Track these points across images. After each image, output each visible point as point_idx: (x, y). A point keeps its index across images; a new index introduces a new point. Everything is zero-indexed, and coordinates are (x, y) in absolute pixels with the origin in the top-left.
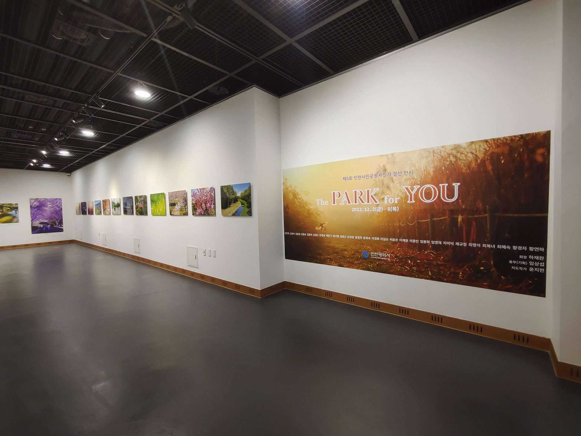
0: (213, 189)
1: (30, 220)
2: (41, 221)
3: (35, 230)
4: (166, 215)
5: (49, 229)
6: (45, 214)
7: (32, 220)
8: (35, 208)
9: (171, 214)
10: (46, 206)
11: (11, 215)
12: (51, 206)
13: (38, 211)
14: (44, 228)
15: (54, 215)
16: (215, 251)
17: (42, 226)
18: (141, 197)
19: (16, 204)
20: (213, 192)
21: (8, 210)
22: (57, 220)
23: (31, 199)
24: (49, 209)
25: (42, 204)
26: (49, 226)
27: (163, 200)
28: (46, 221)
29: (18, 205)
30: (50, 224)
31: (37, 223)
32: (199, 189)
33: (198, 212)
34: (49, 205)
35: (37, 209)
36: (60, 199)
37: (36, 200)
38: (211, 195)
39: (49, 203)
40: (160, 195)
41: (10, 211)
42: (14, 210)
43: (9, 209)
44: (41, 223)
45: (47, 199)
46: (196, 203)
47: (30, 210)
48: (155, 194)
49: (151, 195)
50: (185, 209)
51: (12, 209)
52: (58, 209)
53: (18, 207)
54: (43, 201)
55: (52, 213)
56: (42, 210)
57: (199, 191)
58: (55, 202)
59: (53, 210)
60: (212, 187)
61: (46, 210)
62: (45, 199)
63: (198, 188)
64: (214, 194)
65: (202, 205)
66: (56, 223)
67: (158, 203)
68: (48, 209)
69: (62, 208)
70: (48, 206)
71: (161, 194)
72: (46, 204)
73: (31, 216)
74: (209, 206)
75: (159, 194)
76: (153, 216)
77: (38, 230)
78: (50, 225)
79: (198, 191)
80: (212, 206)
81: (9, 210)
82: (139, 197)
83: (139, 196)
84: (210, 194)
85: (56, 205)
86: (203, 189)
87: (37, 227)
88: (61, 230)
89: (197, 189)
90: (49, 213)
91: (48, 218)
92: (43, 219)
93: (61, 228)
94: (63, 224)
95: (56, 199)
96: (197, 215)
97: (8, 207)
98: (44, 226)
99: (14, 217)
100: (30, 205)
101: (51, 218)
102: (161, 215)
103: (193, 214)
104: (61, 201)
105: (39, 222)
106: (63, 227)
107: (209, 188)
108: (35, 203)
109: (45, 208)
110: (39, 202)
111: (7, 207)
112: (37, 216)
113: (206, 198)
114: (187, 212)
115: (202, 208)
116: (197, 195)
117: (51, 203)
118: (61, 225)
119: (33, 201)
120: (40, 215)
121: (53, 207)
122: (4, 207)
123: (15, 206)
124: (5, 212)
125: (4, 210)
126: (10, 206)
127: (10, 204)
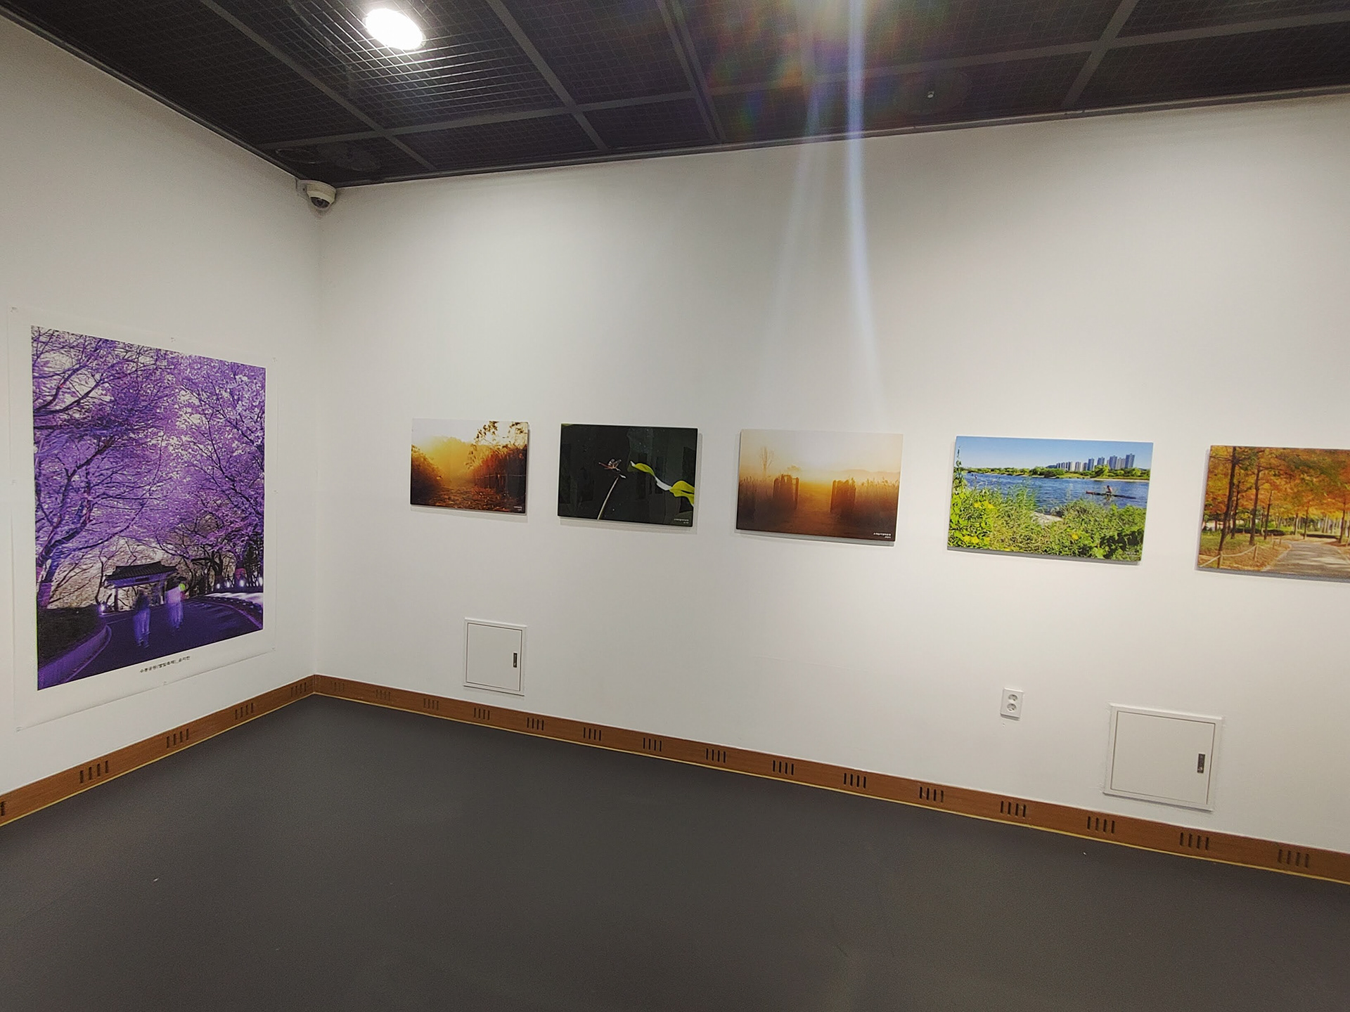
1: (31, 551)
2: (125, 550)
5: (178, 615)
6: (153, 492)
7: (49, 554)
8: (76, 430)
10: (166, 421)
12: (196, 419)
13: (105, 464)
17: (125, 598)
22: (229, 538)
24: (183, 447)
25: (136, 400)
26: (176, 594)
28: (159, 555)
30: (182, 579)
31: (84, 582)
35: (88, 445)
37: (92, 352)
39: (185, 396)
44: (122, 576)
45: (174, 363)
47: (32, 449)
52: (239, 449)
55: (204, 483)
59: (209, 457)
61: (161, 459)
66: (225, 561)
69: (261, 448)
70: (181, 425)
73: (39, 507)
77: (96, 640)
78: (181, 587)
85: (226, 421)
87: (91, 610)
88: (251, 620)
90: (180, 482)
91: (171, 528)
92: (138, 540)
93: (249, 605)
94: (261, 573)
95: (236, 369)
98: (141, 602)
100: (37, 395)
101: (190, 526)
104: (263, 387)
105: (102, 568)
106: (260, 589)
108: (82, 384)
112: (88, 507)
117: (204, 396)
118: (250, 574)
119: (60, 361)
120: (119, 497)
121: (208, 434)
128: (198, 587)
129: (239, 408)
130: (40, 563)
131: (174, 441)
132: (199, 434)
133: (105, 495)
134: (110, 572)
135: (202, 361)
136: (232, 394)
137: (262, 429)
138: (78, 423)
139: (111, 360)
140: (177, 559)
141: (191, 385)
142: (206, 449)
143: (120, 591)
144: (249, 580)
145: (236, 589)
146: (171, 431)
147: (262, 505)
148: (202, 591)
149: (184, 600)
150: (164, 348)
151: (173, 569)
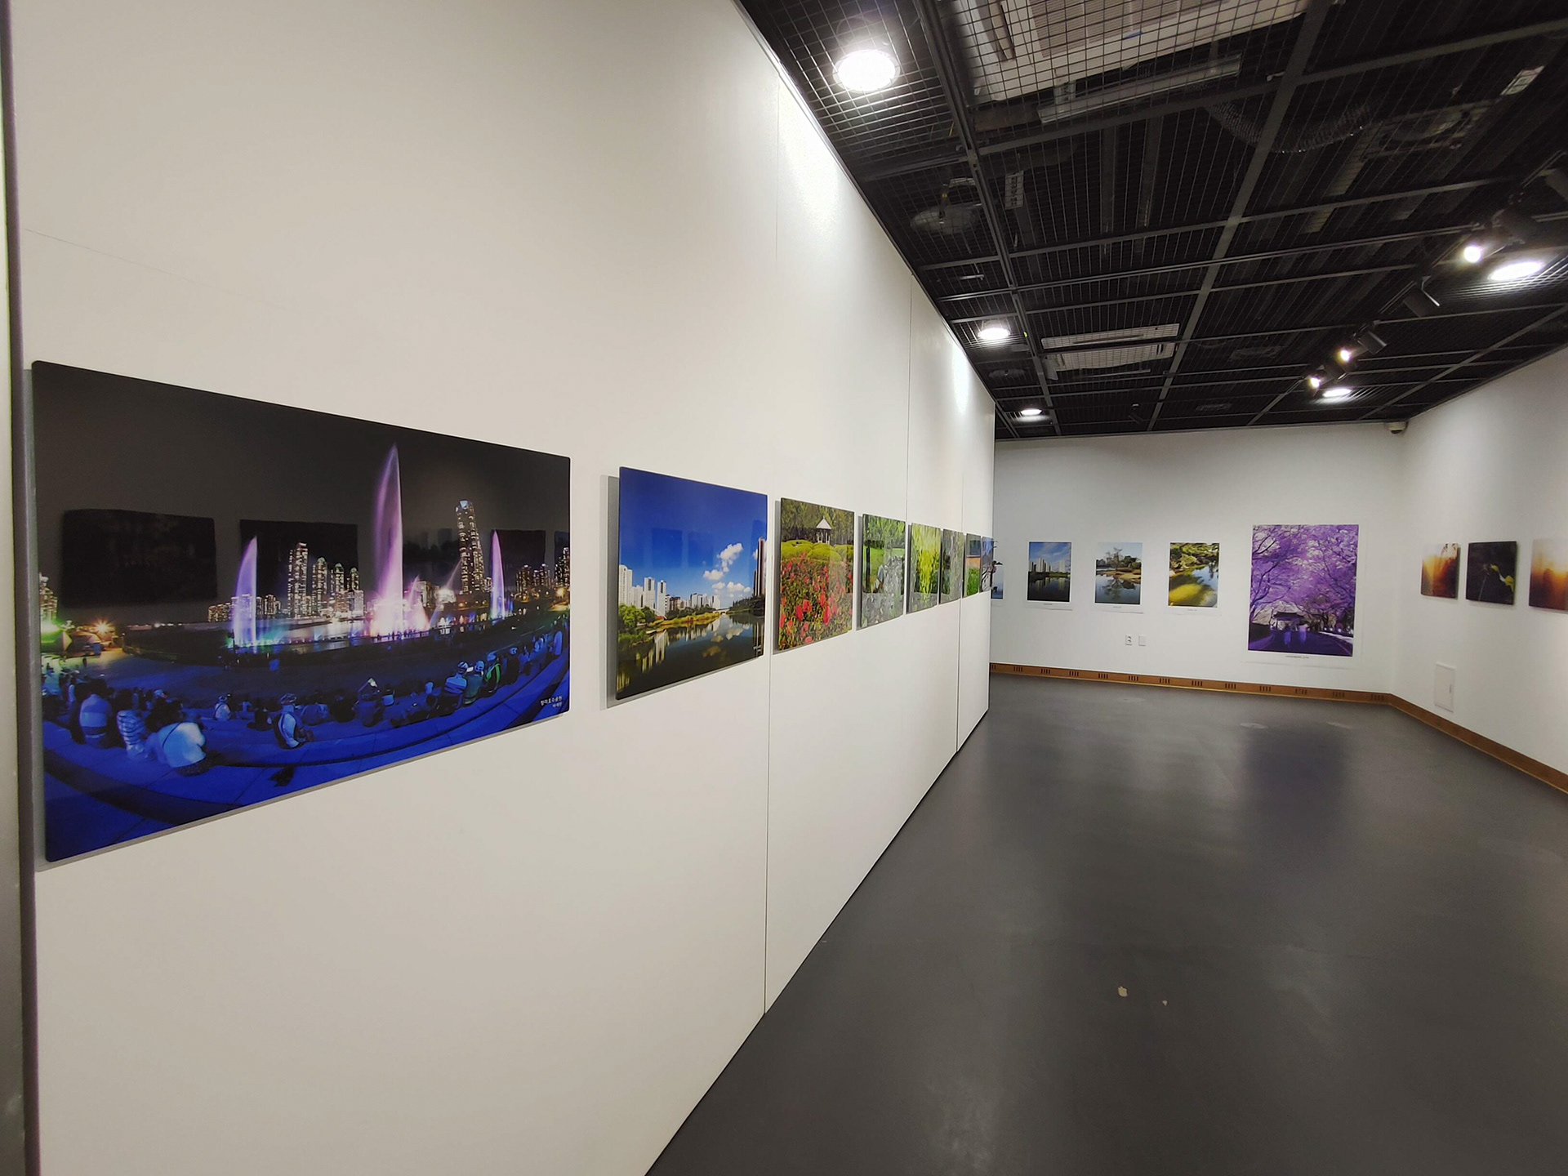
1: (1248, 601)
2: (1281, 606)
3: (1261, 637)
5: (1304, 638)
6: (1295, 584)
7: (1254, 603)
8: (1266, 559)
10: (1302, 554)
11: (1199, 581)
12: (1317, 552)
13: (1275, 572)
14: (1288, 634)
15: (1324, 588)
17: (1281, 625)
19: (1216, 546)
21: (1193, 564)
22: (1333, 607)
23: (1257, 529)
25: (1289, 546)
26: (1304, 628)
28: (1295, 610)
29: (1218, 548)
30: (1307, 622)
31: (1266, 615)
34: (1313, 550)
35: (1271, 564)
36: (1354, 529)
37: (1273, 530)
39: (1311, 543)
41: (1196, 566)
42: (1207, 563)
43: (1195, 559)
44: (1280, 616)
45: (1307, 529)
47: (1251, 566)
51: (1202, 562)
52: (1340, 565)
53: (1218, 554)
54: (1295, 536)
55: (1319, 581)
56: (1288, 569)
58: (1333, 540)
59: (1324, 569)
61: (1299, 570)
62: (1300, 527)
66: (1330, 618)
68: (1309, 564)
69: (1355, 565)
70: (1309, 555)
72: (1302, 546)
73: (1252, 586)
77: (1269, 638)
78: (1306, 626)
81: (1196, 563)
85: (1335, 553)
87: (1268, 626)
88: (1345, 650)
90: (1308, 580)
91: (1303, 599)
92: (1287, 603)
93: (1344, 642)
94: (1352, 627)
95: (1339, 528)
97: (1193, 555)
98: (1287, 627)
99: (1206, 588)
100: (1253, 548)
101: (1312, 600)
104: (1357, 534)
105: (1272, 612)
106: (1352, 636)
108: (1268, 543)
109: (1299, 562)
110: (1282, 537)
111: (1189, 554)
112: (1269, 587)
117: (1321, 542)
118: (1345, 627)
119: (1261, 535)
120: (1280, 585)
121: (1324, 559)
122: (1184, 553)
123: (1210, 550)
124: (1185, 569)
125: (1183, 563)
126: (1199, 552)
127: (1200, 545)
128: (1314, 628)
129: (1341, 546)
130: (1251, 606)
131: (1305, 562)
132: (1317, 559)
133: (1275, 584)
134: (1275, 613)
135: (1320, 527)
136: (1337, 539)
137: (1356, 555)
138: (1266, 557)
139: (1280, 532)
140: (1305, 613)
141: (1315, 538)
142: (1322, 566)
143: (1279, 622)
144: (1344, 628)
145: (1336, 632)
146: (1304, 558)
147: (1354, 593)
148: (1316, 629)
149: (1307, 632)
150: (1302, 524)
151: (1302, 617)
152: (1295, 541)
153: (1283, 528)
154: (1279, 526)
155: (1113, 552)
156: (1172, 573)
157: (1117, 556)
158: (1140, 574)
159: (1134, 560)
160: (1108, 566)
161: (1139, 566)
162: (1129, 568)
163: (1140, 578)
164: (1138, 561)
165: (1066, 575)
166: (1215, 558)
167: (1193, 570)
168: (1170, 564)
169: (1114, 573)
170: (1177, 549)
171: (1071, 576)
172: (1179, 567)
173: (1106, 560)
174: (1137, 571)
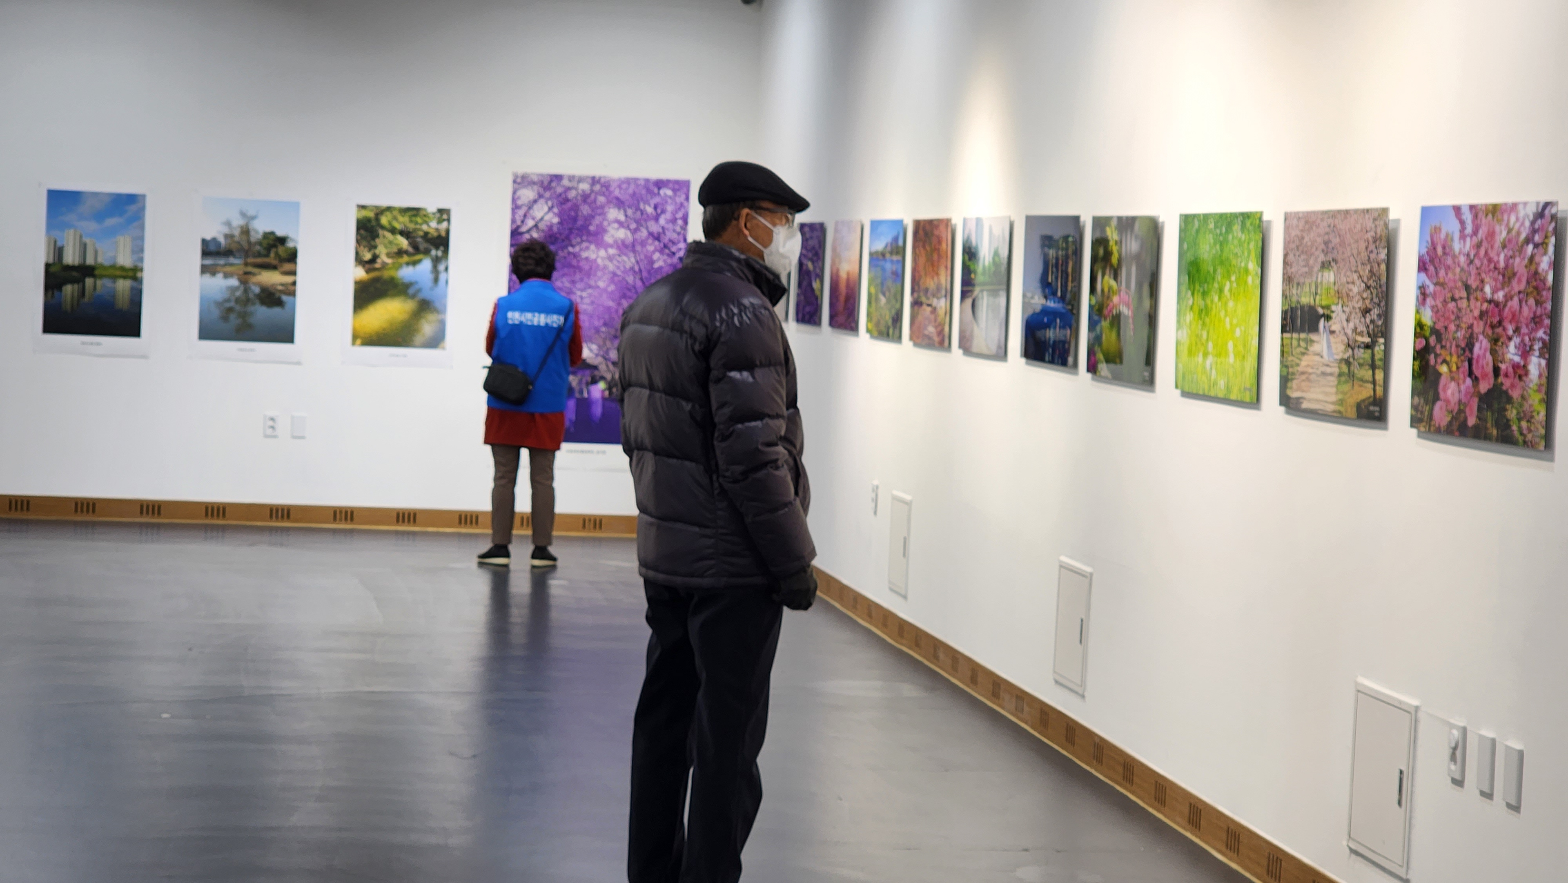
0: (1553, 217)
4: (1255, 402)
9: (1288, 402)
10: (596, 237)
12: (622, 234)
16: (1521, 754)
18: (1126, 224)
19: (443, 214)
20: (1551, 249)
21: (400, 253)
23: (521, 181)
24: (610, 258)
26: (598, 391)
27: (1247, 271)
29: (449, 220)
30: (602, 378)
32: (1472, 207)
33: (1447, 402)
36: (682, 187)
38: (1536, 273)
40: (1236, 228)
41: (406, 258)
42: (427, 252)
43: (404, 243)
45: (606, 186)
46: (1439, 326)
48: (1206, 217)
49: (1187, 220)
50: (1373, 367)
51: (416, 249)
53: (448, 232)
54: (585, 197)
56: (574, 268)
57: (1469, 229)
58: (650, 210)
60: (1547, 205)
62: (594, 181)
63: (1464, 200)
64: (1557, 265)
65: (1471, 351)
67: (1221, 291)
68: (608, 258)
70: (608, 239)
71: (1246, 216)
74: (1516, 366)
75: (1226, 221)
76: (1186, 394)
78: (602, 385)
79: (1462, 223)
80: (1536, 365)
81: (406, 252)
82: (1114, 223)
83: (1120, 219)
84: (1532, 259)
85: (651, 234)
86: (1495, 210)
89: (1457, 209)
90: (605, 290)
95: (660, 184)
96: (1438, 431)
97: (402, 233)
100: (513, 221)
102: (1225, 401)
103: (1415, 421)
107: (1531, 210)
108: (539, 211)
109: (592, 253)
110: (562, 200)
111: (393, 231)
113: (1500, 296)
114: (1379, 391)
115: (1471, 374)
116: (1449, 261)
117: (629, 212)
119: (527, 195)
121: (633, 248)
122: (383, 228)
123: (433, 224)
124: (384, 265)
125: (382, 251)
126: (411, 226)
127: (414, 212)
129: (662, 221)
131: (602, 253)
132: (624, 247)
135: (628, 181)
136: (655, 208)
139: (559, 190)
140: (600, 359)
141: (620, 203)
142: (629, 261)
146: (601, 245)
150: (598, 174)
151: (595, 368)
152: (585, 210)
153: (565, 182)
154: (558, 178)
155: (238, 222)
156: (360, 273)
157: (246, 231)
158: (294, 273)
159: (282, 240)
160: (228, 253)
161: (292, 256)
162: (272, 259)
163: (294, 283)
164: (290, 244)
165: (134, 274)
166: (442, 242)
167: (400, 266)
168: (357, 253)
169: (241, 269)
170: (368, 220)
171: (148, 277)
172: (374, 259)
173: (222, 240)
174: (287, 267)
